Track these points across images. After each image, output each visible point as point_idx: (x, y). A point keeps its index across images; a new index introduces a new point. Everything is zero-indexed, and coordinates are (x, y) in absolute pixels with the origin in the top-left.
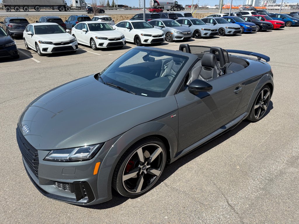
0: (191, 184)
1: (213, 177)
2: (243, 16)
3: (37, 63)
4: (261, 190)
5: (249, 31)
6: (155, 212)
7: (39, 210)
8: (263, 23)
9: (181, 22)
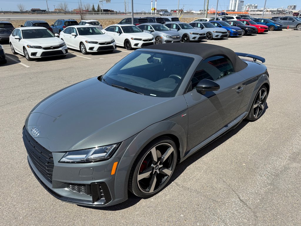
0: (201, 183)
1: (221, 175)
2: (228, 20)
3: (26, 68)
4: (269, 185)
5: (235, 35)
6: (170, 211)
7: (51, 215)
8: (248, 27)
9: (170, 26)
